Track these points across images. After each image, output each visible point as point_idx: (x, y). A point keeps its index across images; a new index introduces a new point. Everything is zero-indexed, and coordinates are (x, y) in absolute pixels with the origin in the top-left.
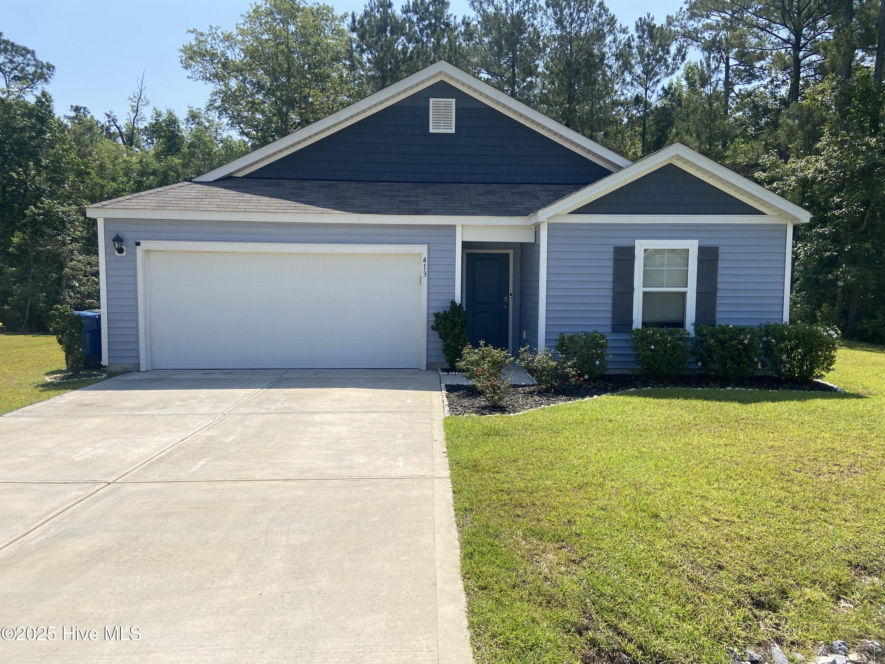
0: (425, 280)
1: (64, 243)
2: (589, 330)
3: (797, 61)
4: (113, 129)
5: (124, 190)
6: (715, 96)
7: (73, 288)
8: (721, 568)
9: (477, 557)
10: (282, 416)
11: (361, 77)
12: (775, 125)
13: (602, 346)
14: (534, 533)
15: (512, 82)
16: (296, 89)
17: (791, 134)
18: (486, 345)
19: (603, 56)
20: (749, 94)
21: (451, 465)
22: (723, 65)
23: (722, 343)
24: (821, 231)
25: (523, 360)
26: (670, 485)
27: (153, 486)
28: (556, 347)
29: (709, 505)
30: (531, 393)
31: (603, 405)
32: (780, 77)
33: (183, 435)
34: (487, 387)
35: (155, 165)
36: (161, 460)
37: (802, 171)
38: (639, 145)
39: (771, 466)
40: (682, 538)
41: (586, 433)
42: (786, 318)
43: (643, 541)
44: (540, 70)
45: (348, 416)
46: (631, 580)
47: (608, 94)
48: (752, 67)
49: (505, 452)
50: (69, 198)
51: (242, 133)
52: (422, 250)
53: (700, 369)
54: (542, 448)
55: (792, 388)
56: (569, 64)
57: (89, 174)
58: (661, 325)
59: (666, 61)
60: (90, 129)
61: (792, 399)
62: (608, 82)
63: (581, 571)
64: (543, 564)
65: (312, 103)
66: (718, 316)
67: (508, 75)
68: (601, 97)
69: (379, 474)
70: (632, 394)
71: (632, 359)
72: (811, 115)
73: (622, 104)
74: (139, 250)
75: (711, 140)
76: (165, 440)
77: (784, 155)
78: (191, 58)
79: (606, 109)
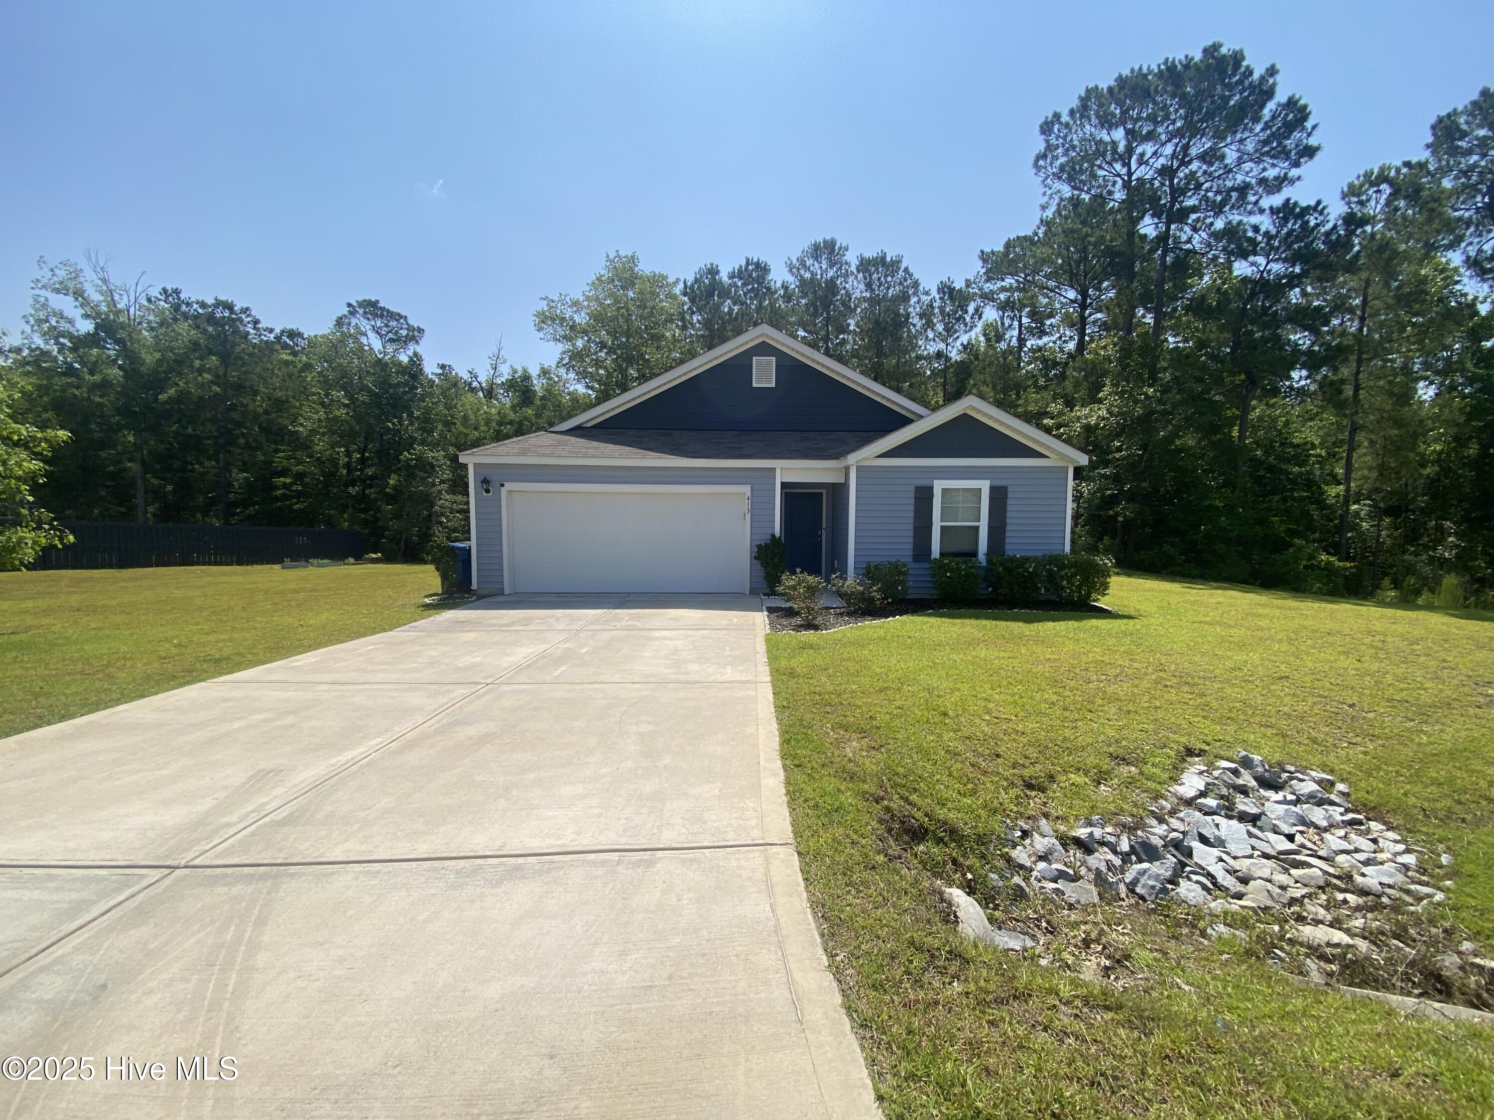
0: (748, 516)
1: (434, 485)
2: (893, 560)
3: (1083, 320)
4: (475, 384)
5: (485, 438)
6: (1009, 351)
7: (441, 523)
8: (998, 756)
9: (793, 743)
10: (626, 632)
11: (691, 336)
12: (1063, 376)
13: (905, 574)
14: (841, 726)
15: (826, 339)
16: (635, 348)
17: (1077, 384)
18: (802, 572)
19: (908, 316)
20: (1040, 349)
21: (771, 672)
22: (1016, 323)
23: (1009, 571)
24: (1103, 472)
25: (834, 585)
26: (958, 690)
27: (524, 687)
28: (864, 575)
29: (991, 706)
30: (842, 614)
31: (904, 624)
32: (1068, 333)
33: (544, 647)
34: (803, 608)
35: (512, 416)
36: (529, 666)
37: (1086, 418)
38: (941, 394)
39: (1047, 675)
40: (966, 732)
41: (888, 648)
42: (1068, 549)
43: (932, 734)
44: (851, 328)
45: (683, 632)
46: (921, 763)
47: (913, 349)
48: (1043, 324)
49: (817, 662)
50: (438, 445)
51: (588, 387)
52: (747, 489)
53: (991, 593)
54: (849, 659)
55: (1071, 610)
56: (877, 322)
57: (455, 424)
58: (956, 555)
59: (964, 319)
60: (455, 384)
61: (1070, 619)
62: (912, 338)
63: (880, 756)
64: (848, 750)
65: (648, 360)
66: (1007, 547)
67: (823, 333)
68: (907, 352)
69: (711, 679)
70: (929, 615)
71: (931, 585)
72: (1095, 368)
73: (925, 358)
74: (504, 490)
75: (1005, 390)
76: (529, 651)
77: (1070, 404)
78: (543, 322)
79: (910, 363)
